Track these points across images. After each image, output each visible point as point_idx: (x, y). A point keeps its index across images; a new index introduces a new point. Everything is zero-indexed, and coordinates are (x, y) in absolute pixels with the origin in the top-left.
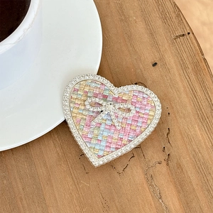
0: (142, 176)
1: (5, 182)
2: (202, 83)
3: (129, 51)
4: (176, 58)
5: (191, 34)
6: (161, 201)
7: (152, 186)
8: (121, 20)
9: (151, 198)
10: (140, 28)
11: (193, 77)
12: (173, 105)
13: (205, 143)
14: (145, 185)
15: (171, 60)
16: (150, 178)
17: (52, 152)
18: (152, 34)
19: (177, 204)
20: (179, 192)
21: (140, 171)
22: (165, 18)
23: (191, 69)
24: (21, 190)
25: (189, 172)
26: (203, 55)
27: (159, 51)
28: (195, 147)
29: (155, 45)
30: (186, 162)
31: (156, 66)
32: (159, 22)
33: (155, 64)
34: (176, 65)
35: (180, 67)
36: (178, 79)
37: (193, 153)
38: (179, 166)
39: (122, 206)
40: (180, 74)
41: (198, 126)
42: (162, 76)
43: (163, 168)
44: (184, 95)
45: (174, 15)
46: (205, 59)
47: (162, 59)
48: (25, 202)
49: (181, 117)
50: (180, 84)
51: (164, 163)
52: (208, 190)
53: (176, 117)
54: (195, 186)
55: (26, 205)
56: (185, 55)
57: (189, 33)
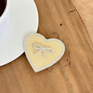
0: (59, 72)
1: (3, 79)
2: (82, 31)
3: (50, 20)
4: (70, 21)
5: (75, 10)
6: (68, 81)
7: (64, 75)
8: (46, 7)
9: (64, 81)
10: (54, 10)
11: (78, 29)
12: (70, 41)
13: (84, 56)
14: (61, 76)
15: (68, 22)
16: (63, 72)
17: (21, 65)
18: (59, 12)
19: (75, 82)
20: (75, 77)
21: (58, 70)
22: (64, 5)
23: (76, 25)
24: (10, 82)
25: (79, 69)
26: (81, 19)
27: (62, 19)
28: (80, 58)
29: (61, 16)
30: (77, 64)
31: (62, 25)
32: (62, 7)
33: (61, 25)
34: (70, 24)
35: (72, 25)
36: (71, 30)
37: (80, 60)
38: (74, 66)
39: (52, 85)
40: (72, 28)
41: (81, 49)
42: (64, 29)
43: (68, 68)
44: (74, 37)
45: (68, 3)
46: (82, 21)
47: (64, 22)
48: (11, 87)
49: (74, 46)
50: (72, 32)
51: (68, 66)
52: (87, 76)
53: (71, 46)
54: (81, 74)
55: (12, 88)
56: (73, 20)
57: (74, 10)
